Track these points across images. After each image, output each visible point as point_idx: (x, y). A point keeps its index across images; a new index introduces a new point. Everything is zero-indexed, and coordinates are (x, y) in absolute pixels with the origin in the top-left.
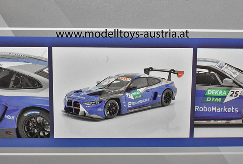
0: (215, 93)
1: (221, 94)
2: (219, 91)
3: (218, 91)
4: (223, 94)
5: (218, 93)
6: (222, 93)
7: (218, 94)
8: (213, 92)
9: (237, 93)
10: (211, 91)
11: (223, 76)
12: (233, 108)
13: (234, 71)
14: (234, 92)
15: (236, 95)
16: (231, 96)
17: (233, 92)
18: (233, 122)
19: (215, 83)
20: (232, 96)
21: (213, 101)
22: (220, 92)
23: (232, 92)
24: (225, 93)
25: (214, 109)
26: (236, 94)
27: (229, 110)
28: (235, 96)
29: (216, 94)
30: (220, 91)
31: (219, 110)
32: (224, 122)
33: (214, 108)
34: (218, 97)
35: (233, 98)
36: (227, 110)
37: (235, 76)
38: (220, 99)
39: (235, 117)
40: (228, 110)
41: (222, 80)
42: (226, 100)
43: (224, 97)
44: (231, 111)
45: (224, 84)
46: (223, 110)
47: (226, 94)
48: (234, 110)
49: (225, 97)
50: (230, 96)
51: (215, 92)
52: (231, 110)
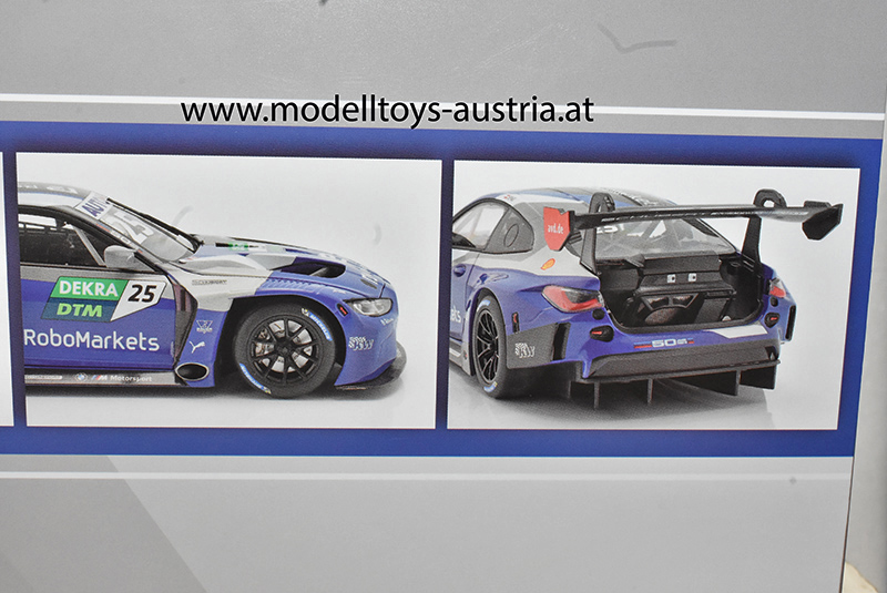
0: (81, 291)
1: (102, 294)
2: (94, 285)
3: (91, 284)
4: (107, 295)
5: (92, 289)
6: (105, 291)
7: (91, 294)
8: (75, 288)
9: (151, 290)
10: (70, 284)
11: (103, 238)
12: (142, 338)
13: (137, 222)
14: (140, 288)
15: (148, 297)
16: (133, 299)
17: (137, 289)
18: (146, 379)
19: (80, 260)
20: (137, 300)
21: (76, 314)
22: (97, 288)
23: (134, 286)
24: (111, 291)
25: (83, 341)
26: (147, 293)
27: (131, 342)
28: (144, 300)
29: (84, 293)
30: (97, 284)
31: (100, 342)
32: (116, 379)
33: (83, 336)
34: (94, 302)
35: (140, 306)
36: (123, 342)
37: (140, 239)
38: (99, 308)
39: (150, 363)
40: (128, 343)
41: (101, 251)
42: (119, 313)
43: (110, 304)
44: (137, 346)
45: (108, 264)
46: (111, 341)
47: (116, 295)
48: (145, 344)
49: (115, 303)
50: (130, 300)
51: (81, 286)
52: (136, 343)
